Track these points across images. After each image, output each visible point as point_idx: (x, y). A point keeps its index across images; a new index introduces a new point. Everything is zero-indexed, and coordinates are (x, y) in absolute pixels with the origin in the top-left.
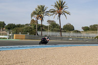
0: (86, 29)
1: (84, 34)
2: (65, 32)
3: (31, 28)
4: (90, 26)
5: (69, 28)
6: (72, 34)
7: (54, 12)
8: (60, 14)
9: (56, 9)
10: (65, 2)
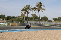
0: (55, 20)
1: (54, 23)
2: (42, 21)
3: (21, 19)
4: (58, 18)
5: (45, 19)
6: (46, 22)
7: (35, 9)
8: (39, 10)
9: (37, 7)
10: (42, 3)
